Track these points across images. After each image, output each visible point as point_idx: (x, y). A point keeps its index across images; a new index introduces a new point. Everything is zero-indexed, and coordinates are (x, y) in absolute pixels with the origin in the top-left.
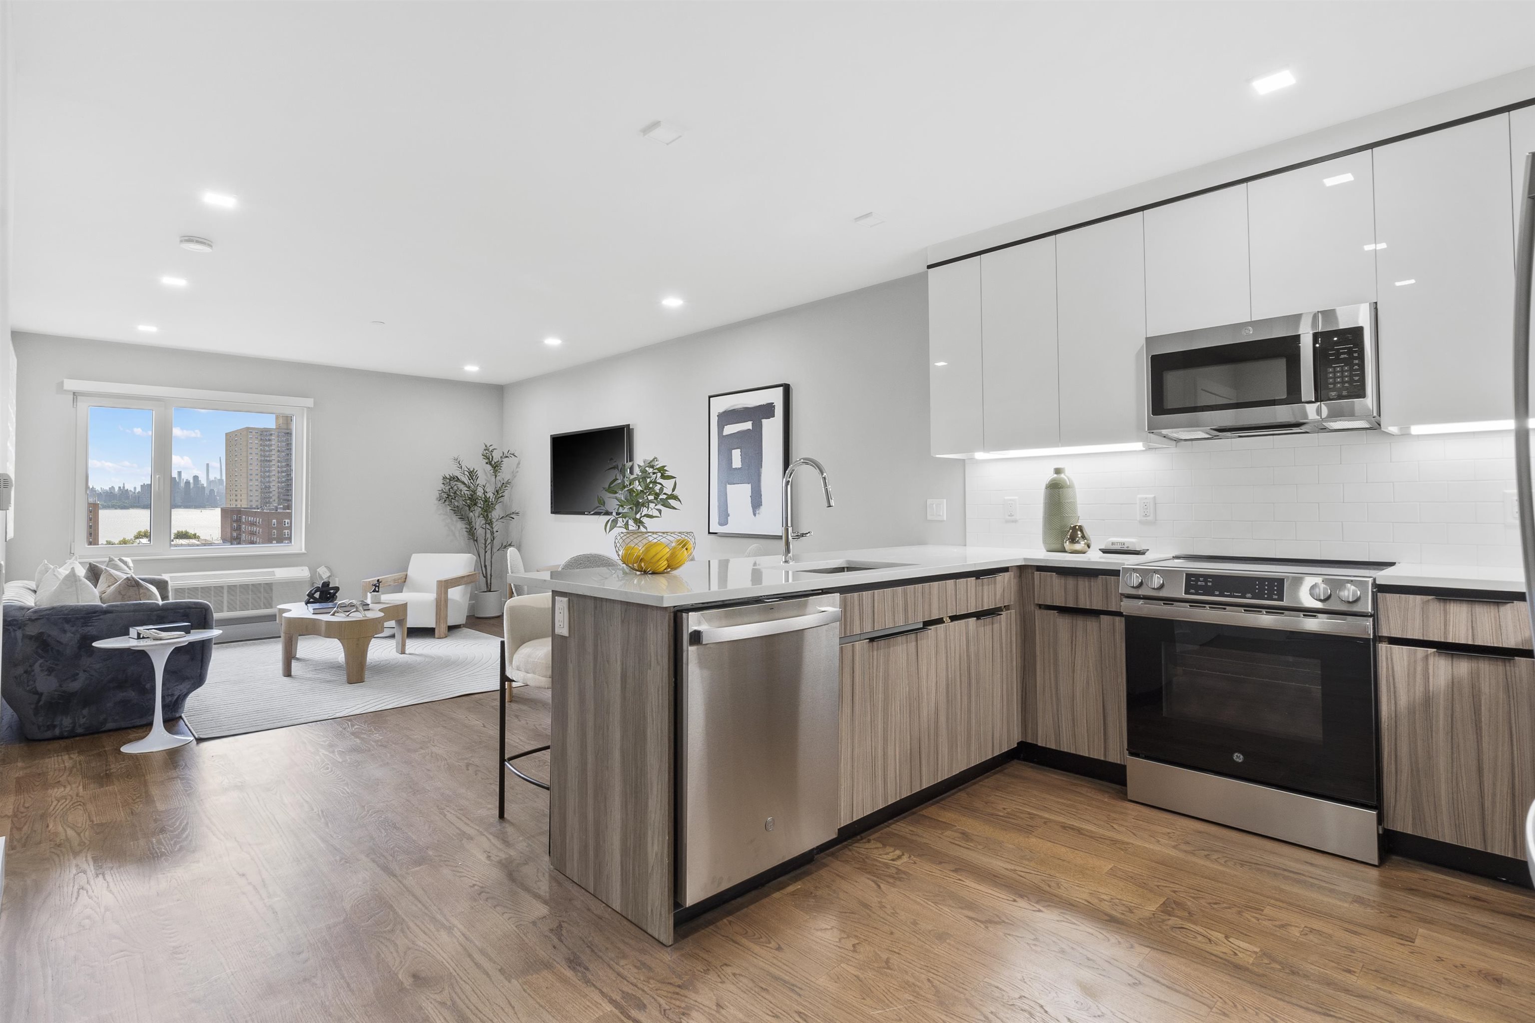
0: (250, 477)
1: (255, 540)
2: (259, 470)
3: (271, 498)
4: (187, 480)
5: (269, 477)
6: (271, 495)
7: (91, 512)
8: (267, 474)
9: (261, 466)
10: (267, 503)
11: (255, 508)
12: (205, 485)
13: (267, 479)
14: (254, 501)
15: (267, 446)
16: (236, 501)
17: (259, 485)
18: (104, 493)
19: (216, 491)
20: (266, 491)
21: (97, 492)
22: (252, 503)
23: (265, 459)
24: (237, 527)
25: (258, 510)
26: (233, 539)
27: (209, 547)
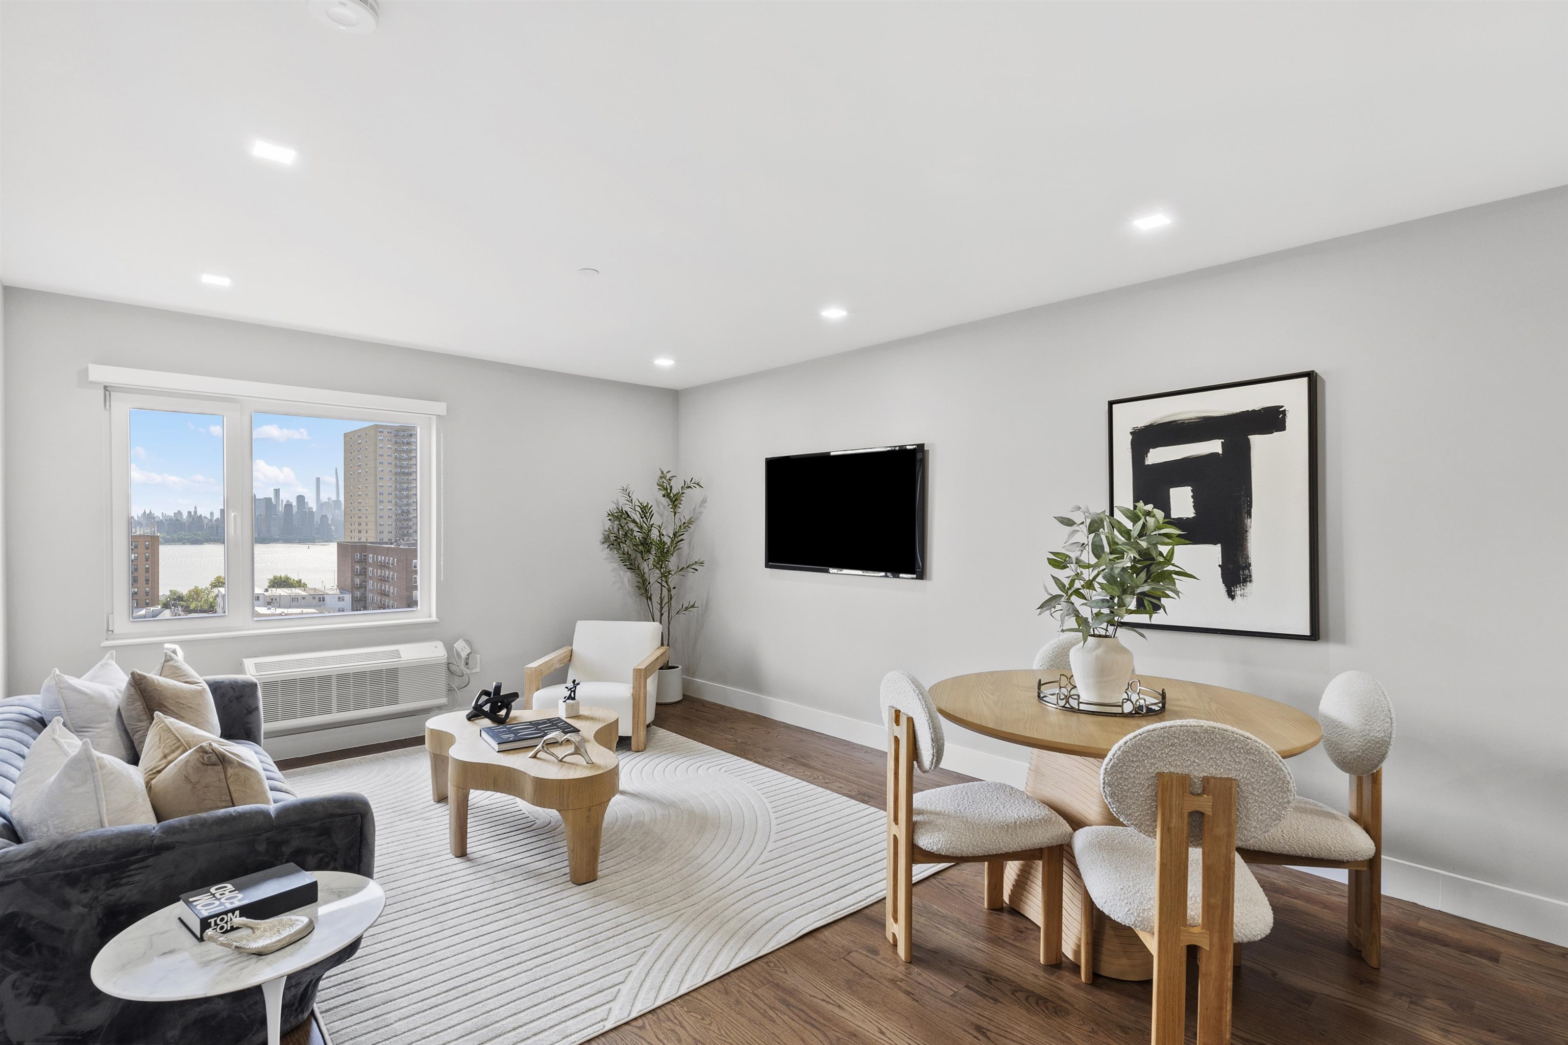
0: (380, 498)
1: (387, 589)
2: (393, 487)
3: (411, 528)
4: (288, 501)
5: (408, 497)
6: (411, 524)
7: (147, 549)
8: (405, 493)
9: (396, 482)
10: (404, 535)
11: (386, 543)
12: (314, 510)
13: (405, 501)
14: (386, 532)
15: (404, 451)
16: (360, 532)
17: (394, 509)
18: (167, 520)
19: (330, 517)
20: (403, 518)
21: (157, 520)
22: (382, 536)
23: (402, 470)
24: (361, 571)
25: (392, 546)
26: (354, 587)
27: (320, 601)
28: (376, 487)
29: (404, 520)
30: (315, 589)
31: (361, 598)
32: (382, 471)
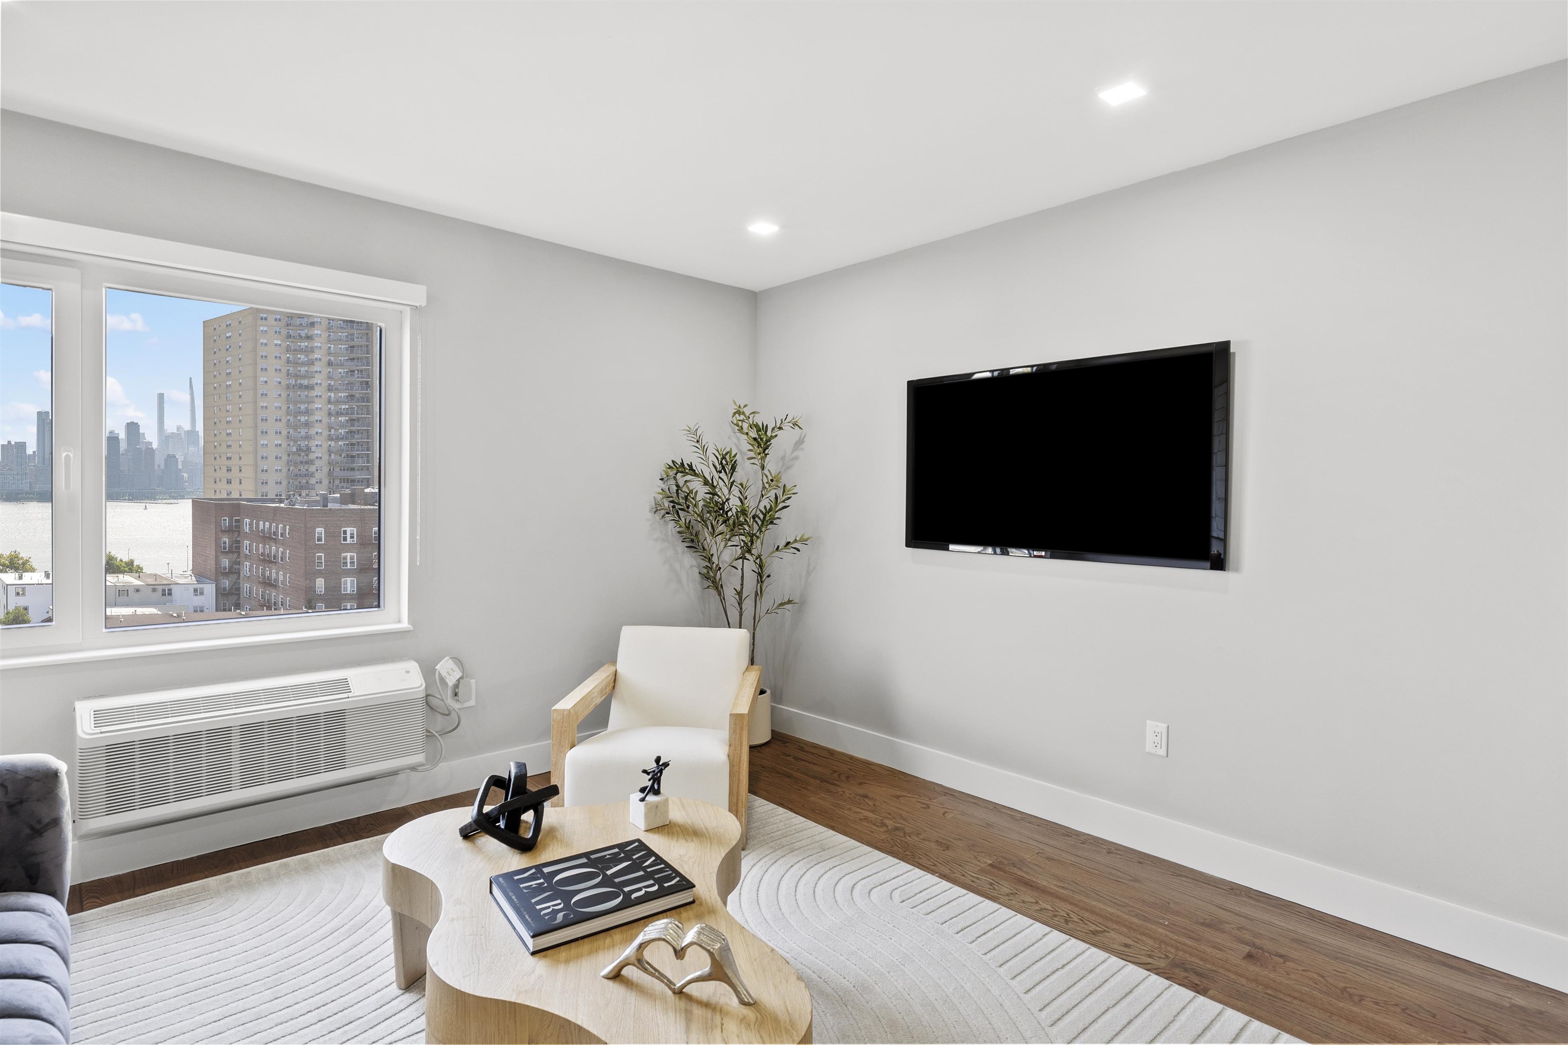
0: (262, 426)
1: (274, 576)
2: (284, 408)
3: (312, 475)
4: (111, 432)
5: (307, 425)
6: (312, 469)
8: (303, 419)
9: (288, 400)
10: (302, 488)
11: (273, 501)
12: (155, 446)
13: (303, 432)
14: (271, 483)
15: (301, 351)
16: (229, 482)
17: (284, 445)
19: (180, 458)
20: (299, 459)
22: (265, 489)
23: (299, 382)
24: (230, 547)
25: (282, 505)
26: (220, 573)
27: (164, 595)
28: (255, 409)
29: (301, 462)
30: (155, 575)
31: (230, 589)
32: (266, 382)
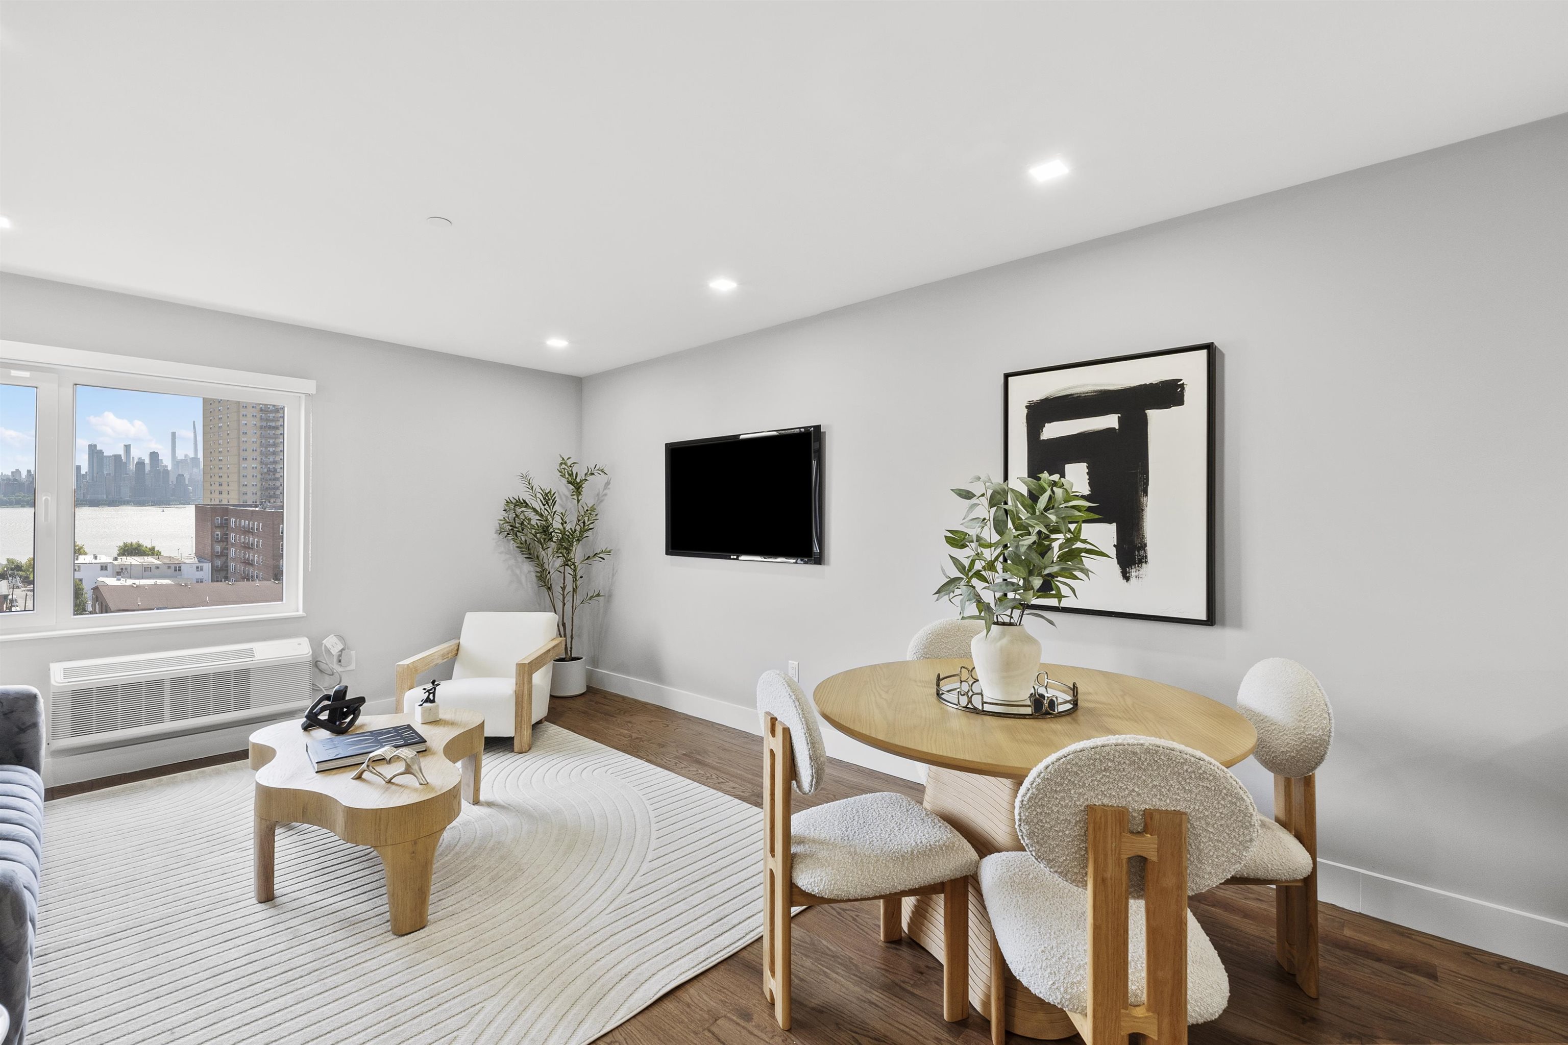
0: (243, 455)
1: (251, 557)
2: (258, 442)
3: (277, 488)
4: (139, 459)
5: (274, 453)
8: (271, 449)
9: (261, 437)
10: (271, 497)
11: (251, 506)
12: (169, 468)
13: (271, 458)
14: (250, 494)
16: (221, 493)
17: (259, 467)
19: (187, 477)
20: (270, 477)
22: (245, 497)
23: (268, 424)
24: (222, 538)
25: (257, 509)
26: (214, 556)
27: (175, 571)
28: (239, 443)
29: (270, 480)
30: (170, 557)
31: (221, 567)
32: (246, 424)
